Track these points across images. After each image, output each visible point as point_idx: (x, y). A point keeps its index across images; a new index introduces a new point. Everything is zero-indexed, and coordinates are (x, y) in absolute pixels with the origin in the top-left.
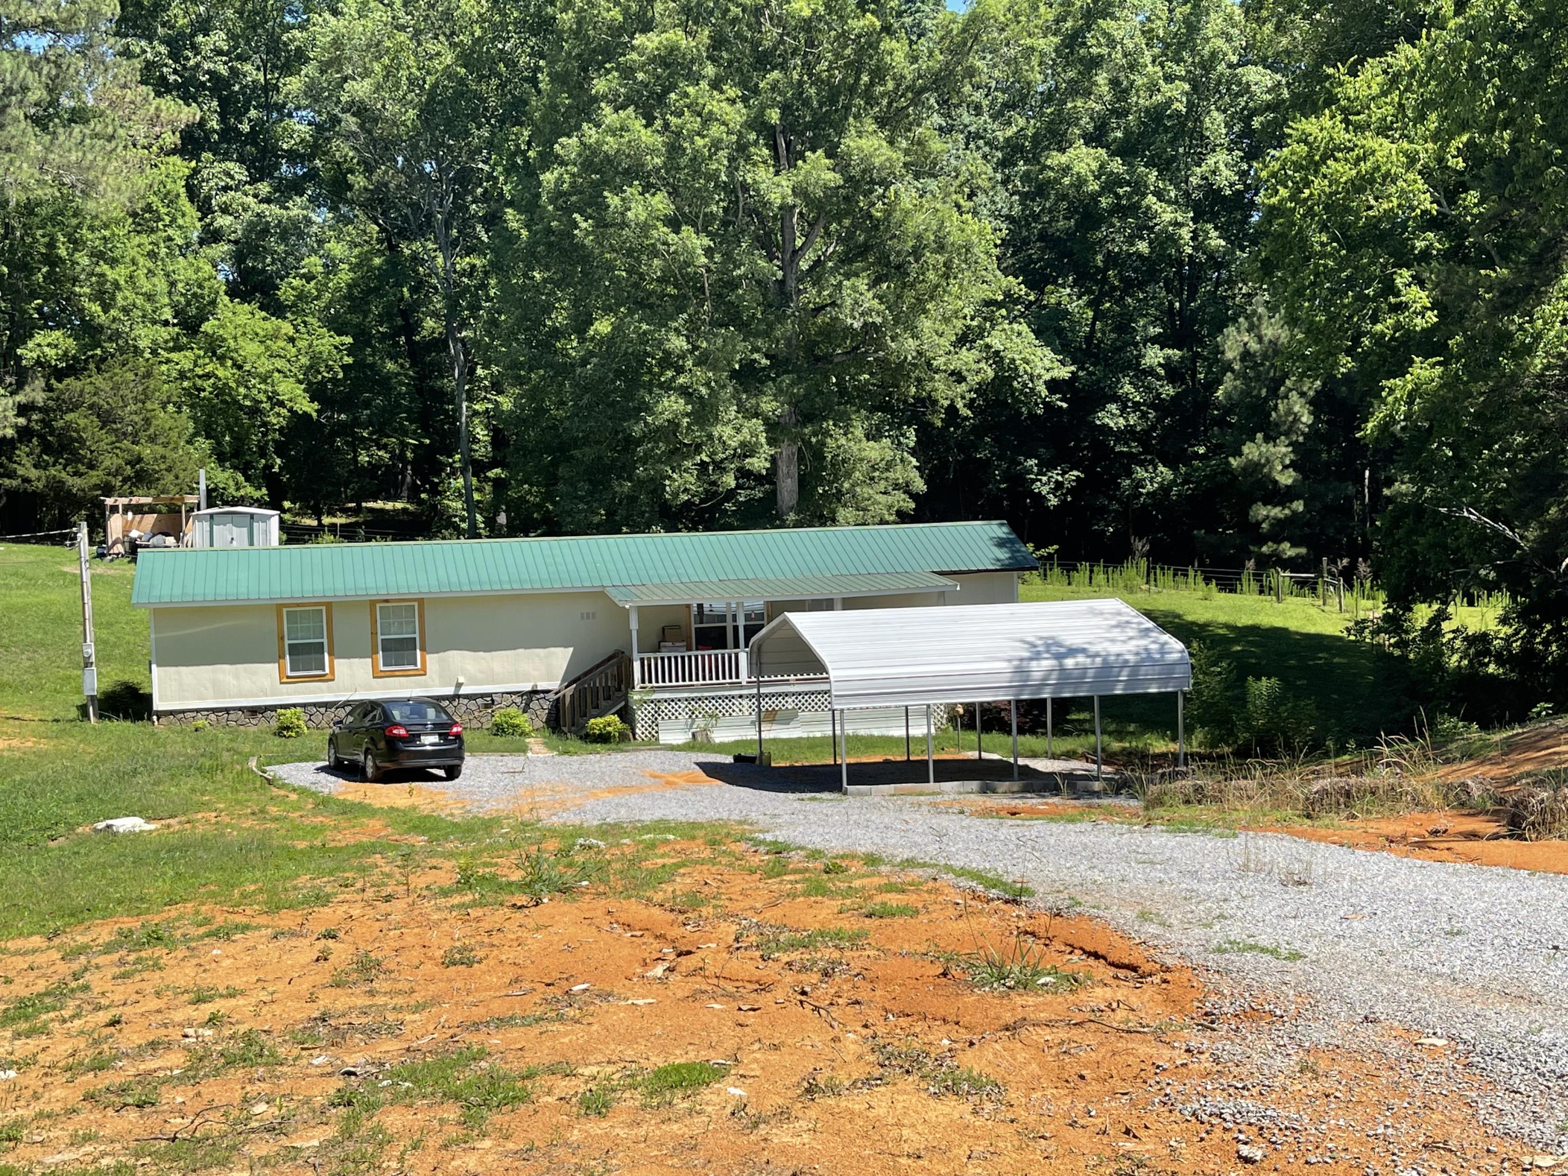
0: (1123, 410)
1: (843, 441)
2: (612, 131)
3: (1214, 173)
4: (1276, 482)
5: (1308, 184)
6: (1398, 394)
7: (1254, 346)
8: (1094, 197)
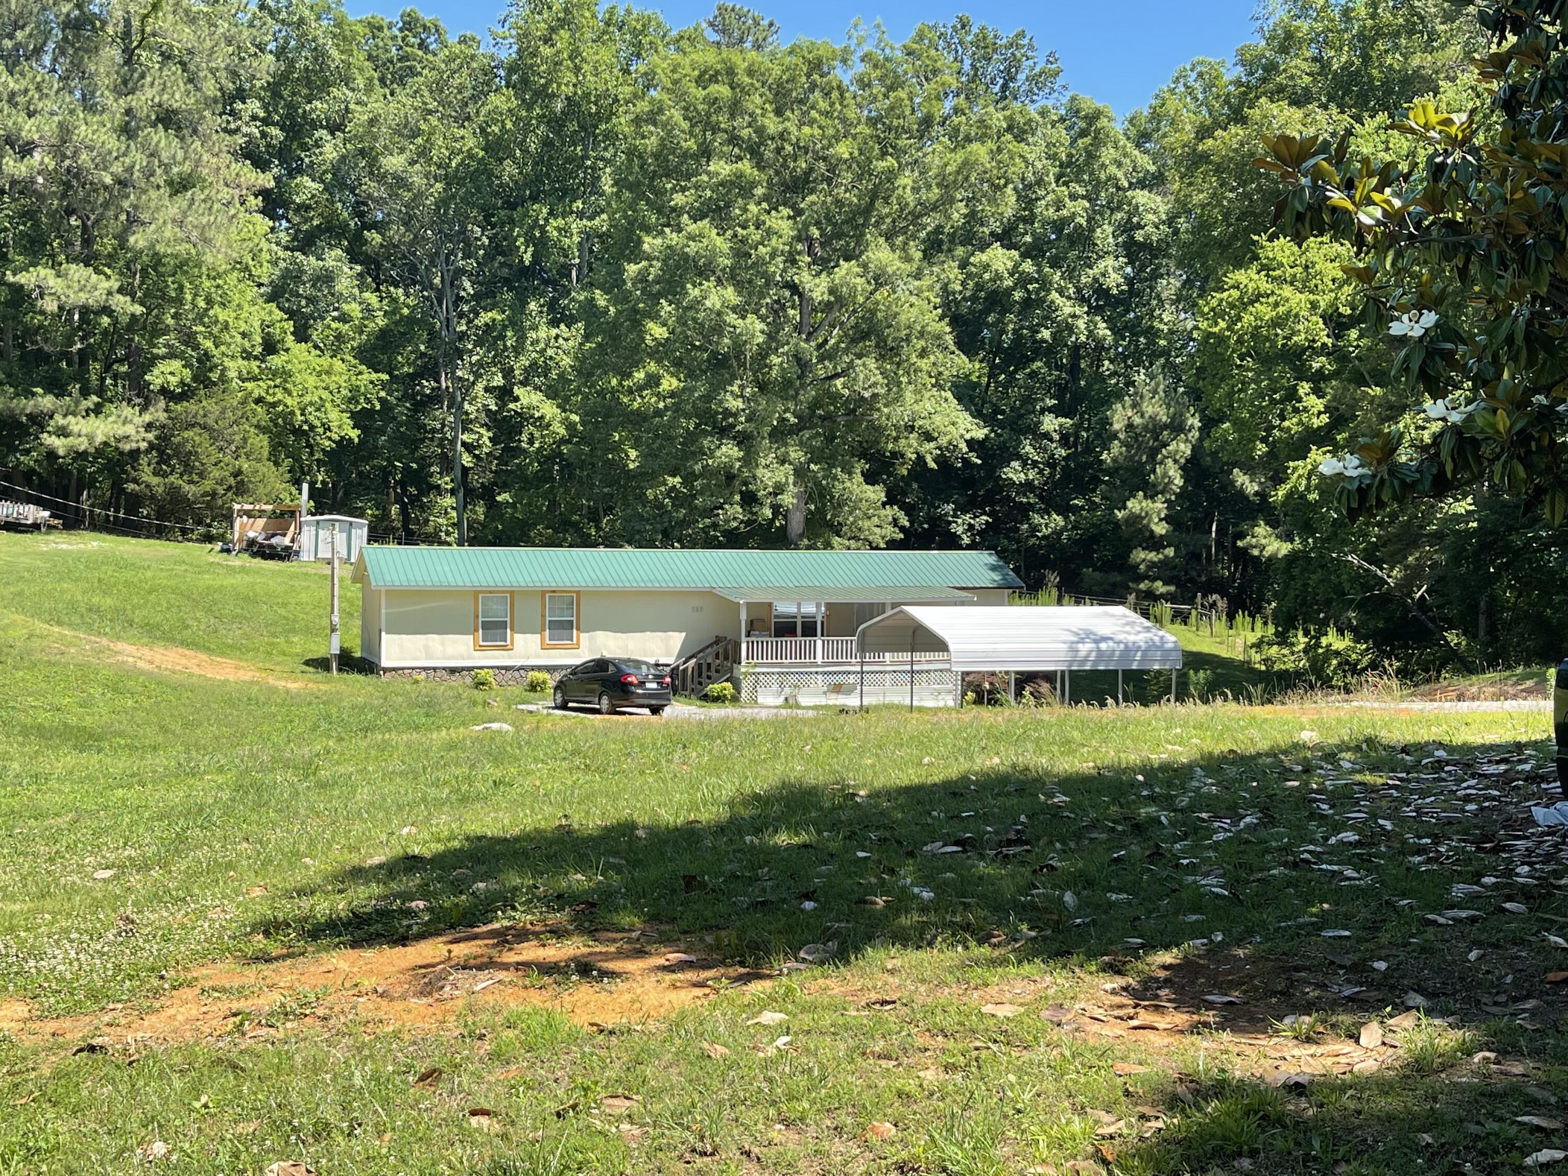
0: (1024, 464)
1: (848, 484)
2: (691, 237)
3: (1104, 275)
4: (1152, 531)
5: (1240, 319)
6: (1301, 472)
7: (1137, 420)
8: (1009, 291)
